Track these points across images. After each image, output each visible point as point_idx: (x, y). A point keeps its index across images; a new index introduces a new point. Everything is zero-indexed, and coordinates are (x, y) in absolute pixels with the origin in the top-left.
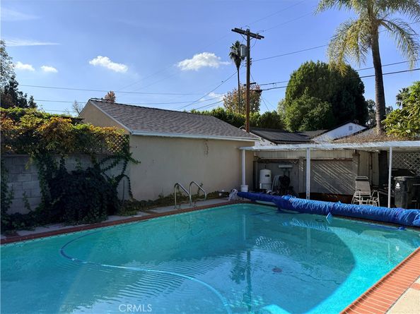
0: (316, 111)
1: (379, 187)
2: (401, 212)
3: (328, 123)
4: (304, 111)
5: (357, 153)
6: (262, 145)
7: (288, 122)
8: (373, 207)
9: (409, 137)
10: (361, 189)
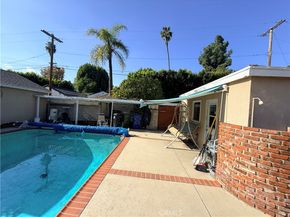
0: (90, 85)
1: (108, 118)
2: (114, 128)
3: (94, 90)
4: (85, 84)
5: (101, 103)
6: (56, 95)
7: (76, 87)
8: (105, 127)
10: (101, 118)
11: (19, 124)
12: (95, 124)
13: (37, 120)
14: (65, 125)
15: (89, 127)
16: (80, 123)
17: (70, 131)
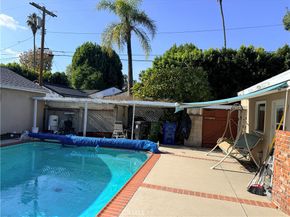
0: (93, 77)
1: (127, 127)
2: (138, 142)
3: (100, 86)
4: (85, 76)
5: (116, 106)
6: (52, 96)
7: (73, 82)
8: (124, 140)
9: (143, 99)
10: (118, 128)
11: (18, 135)
12: (110, 135)
13: (36, 130)
14: (74, 137)
15: (104, 139)
16: (89, 134)
17: (80, 144)
